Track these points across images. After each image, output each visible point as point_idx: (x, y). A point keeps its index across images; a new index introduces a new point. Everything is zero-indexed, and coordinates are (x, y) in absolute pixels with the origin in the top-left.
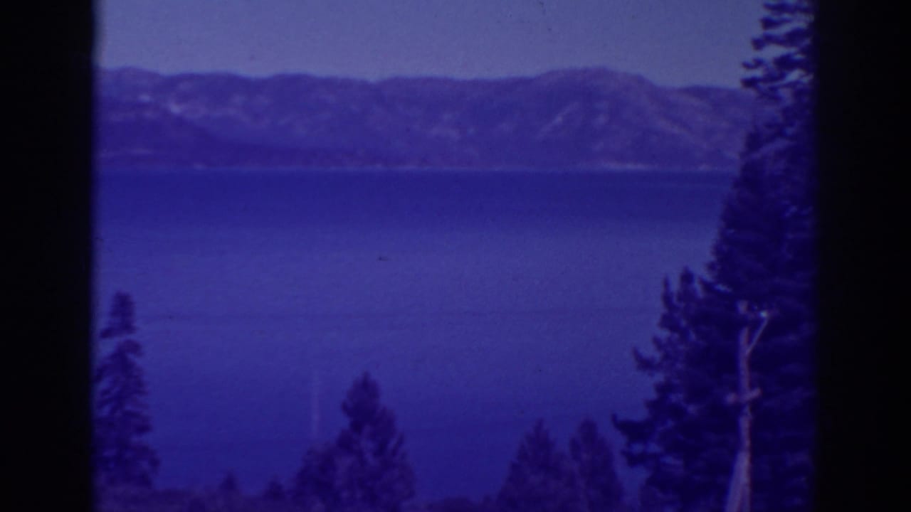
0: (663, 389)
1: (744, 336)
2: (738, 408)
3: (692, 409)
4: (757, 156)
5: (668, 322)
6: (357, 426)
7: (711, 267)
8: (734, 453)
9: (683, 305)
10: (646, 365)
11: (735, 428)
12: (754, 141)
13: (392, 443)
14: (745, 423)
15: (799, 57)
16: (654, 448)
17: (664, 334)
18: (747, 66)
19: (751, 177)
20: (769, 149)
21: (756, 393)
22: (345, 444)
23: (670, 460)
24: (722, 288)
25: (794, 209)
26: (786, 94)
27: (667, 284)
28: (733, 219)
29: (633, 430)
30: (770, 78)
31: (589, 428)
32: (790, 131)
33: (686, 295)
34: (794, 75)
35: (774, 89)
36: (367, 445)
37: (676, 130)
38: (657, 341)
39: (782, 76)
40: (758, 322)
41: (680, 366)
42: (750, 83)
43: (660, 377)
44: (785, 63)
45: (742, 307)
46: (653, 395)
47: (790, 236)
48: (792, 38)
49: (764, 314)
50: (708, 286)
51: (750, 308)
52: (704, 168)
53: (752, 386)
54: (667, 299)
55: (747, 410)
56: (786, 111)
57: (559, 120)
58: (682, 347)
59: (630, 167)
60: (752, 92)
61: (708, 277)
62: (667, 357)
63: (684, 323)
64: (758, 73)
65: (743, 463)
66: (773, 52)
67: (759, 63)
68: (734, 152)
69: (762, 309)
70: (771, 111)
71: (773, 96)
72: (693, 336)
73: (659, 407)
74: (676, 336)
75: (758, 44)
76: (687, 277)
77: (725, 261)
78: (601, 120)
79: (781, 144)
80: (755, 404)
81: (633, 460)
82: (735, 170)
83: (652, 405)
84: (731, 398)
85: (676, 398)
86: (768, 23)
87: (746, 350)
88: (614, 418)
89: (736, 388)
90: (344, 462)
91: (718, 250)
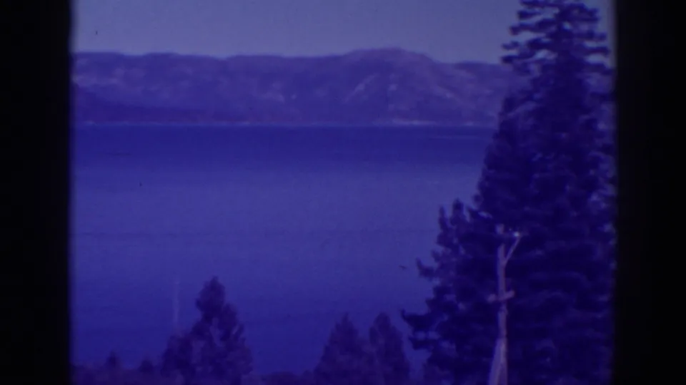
0: (440, 291)
1: (501, 250)
2: (497, 305)
3: (462, 306)
4: (511, 115)
5: (443, 240)
6: (207, 318)
7: (476, 198)
8: (494, 338)
9: (454, 227)
10: (426, 272)
11: (495, 321)
12: (509, 104)
13: (235, 331)
14: (502, 317)
15: (546, 40)
16: (433, 335)
17: (440, 249)
18: (506, 47)
19: (507, 132)
20: (521, 110)
21: (510, 294)
22: (199, 331)
23: (446, 345)
24: (484, 214)
25: (539, 155)
26: (535, 70)
27: (442, 211)
28: (493, 163)
29: (417, 322)
30: (523, 56)
31: (383, 321)
32: (537, 96)
33: (457, 219)
34: (541, 54)
35: (525, 65)
36: (216, 333)
37: (449, 95)
38: (436, 256)
39: (532, 55)
40: (513, 240)
41: (452, 273)
42: (508, 59)
43: (437, 282)
44: (535, 45)
45: (500, 229)
46: (432, 296)
47: (537, 176)
48: (542, 25)
49: (517, 234)
50: (474, 214)
51: (506, 230)
52: (470, 124)
53: (508, 289)
54: (442, 222)
55: (504, 307)
56: (535, 81)
57: (361, 87)
58: (454, 260)
59: (416, 123)
60: (508, 68)
61: (474, 207)
62: (442, 266)
63: (455, 241)
64: (513, 52)
65: (501, 348)
66: (526, 36)
67: (515, 45)
68: (494, 112)
69: (515, 230)
70: (524, 81)
71: (524, 70)
72: (462, 251)
73: (438, 303)
74: (449, 251)
75: (515, 30)
76: (458, 206)
77: (487, 194)
78: (393, 87)
79: (531, 106)
80: (509, 302)
81: (417, 345)
82: (494, 125)
83: (431, 303)
84: (491, 298)
85: (450, 297)
86: (523, 15)
87: (503, 262)
88: (403, 312)
89: (495, 290)
90: (198, 346)
91: (481, 186)
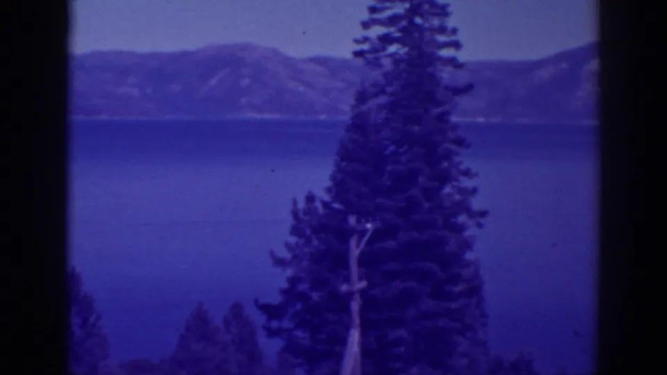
0: (293, 281)
1: (353, 242)
2: (350, 295)
3: (315, 296)
4: (364, 108)
5: (296, 231)
7: (329, 190)
8: (348, 328)
9: (307, 218)
10: (280, 262)
11: (347, 309)
12: (362, 97)
13: (92, 320)
14: (355, 306)
15: (398, 35)
16: (287, 324)
17: (293, 240)
18: (357, 41)
19: (359, 124)
20: (372, 103)
21: (363, 284)
23: (299, 333)
24: (336, 206)
25: (392, 148)
26: (387, 63)
27: (295, 202)
28: (346, 155)
29: (270, 311)
30: (374, 50)
31: (237, 311)
32: (389, 89)
33: (310, 211)
34: (392, 49)
35: (377, 59)
37: (301, 89)
38: (288, 245)
39: (384, 49)
40: (364, 232)
41: (305, 263)
42: (358, 54)
43: (289, 272)
44: (386, 40)
45: (352, 220)
46: (285, 285)
47: (389, 168)
48: (393, 20)
49: (369, 226)
50: (326, 205)
51: (359, 221)
52: (323, 117)
53: (360, 279)
54: (295, 214)
55: (357, 296)
56: (386, 75)
57: (213, 82)
58: (306, 250)
59: (268, 116)
60: (360, 61)
61: (327, 198)
62: (295, 257)
63: (308, 232)
64: (366, 47)
65: (355, 336)
66: (377, 31)
67: (366, 39)
68: (346, 109)
69: (367, 221)
70: (376, 75)
71: (376, 64)
72: (315, 242)
73: (290, 293)
74: (302, 241)
75: (366, 25)
76: (310, 198)
77: (339, 187)
78: (246, 82)
79: (382, 99)
80: (363, 292)
81: (271, 333)
82: (347, 119)
83: (285, 292)
84: (344, 288)
85: (303, 287)
86: (373, 10)
87: (355, 252)
88: (256, 302)
89: (347, 280)
91: (333, 178)
